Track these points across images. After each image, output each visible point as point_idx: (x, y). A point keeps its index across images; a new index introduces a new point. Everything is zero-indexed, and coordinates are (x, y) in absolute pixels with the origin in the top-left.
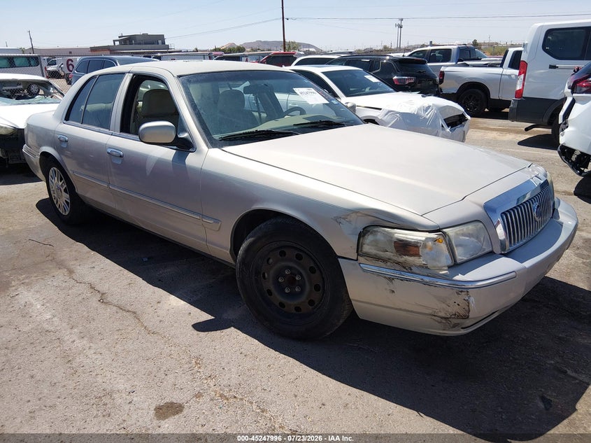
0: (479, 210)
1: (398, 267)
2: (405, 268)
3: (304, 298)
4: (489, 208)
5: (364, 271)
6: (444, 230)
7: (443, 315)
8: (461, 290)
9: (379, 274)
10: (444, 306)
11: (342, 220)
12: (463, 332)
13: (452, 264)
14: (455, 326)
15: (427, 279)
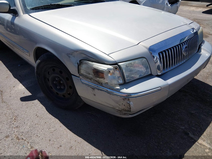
0: (146, 50)
1: (96, 83)
2: (99, 83)
3: (65, 92)
4: (151, 49)
5: (83, 83)
6: (119, 64)
7: (118, 109)
8: (125, 98)
9: (88, 85)
10: (117, 105)
11: (71, 56)
12: (130, 116)
13: (123, 83)
14: (125, 114)
15: (109, 90)
